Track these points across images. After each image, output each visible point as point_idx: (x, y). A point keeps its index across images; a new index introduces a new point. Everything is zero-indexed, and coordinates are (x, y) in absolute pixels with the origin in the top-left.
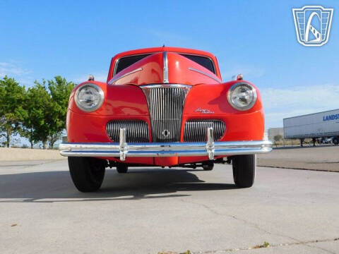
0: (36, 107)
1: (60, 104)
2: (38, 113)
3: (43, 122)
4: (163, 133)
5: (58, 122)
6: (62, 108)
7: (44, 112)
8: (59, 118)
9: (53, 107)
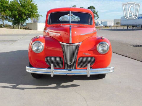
0: (14, 10)
1: (24, 9)
2: (15, 13)
3: (17, 17)
4: (69, 64)
5: (24, 17)
6: (26, 11)
7: (18, 12)
8: (24, 15)
9: (22, 10)
